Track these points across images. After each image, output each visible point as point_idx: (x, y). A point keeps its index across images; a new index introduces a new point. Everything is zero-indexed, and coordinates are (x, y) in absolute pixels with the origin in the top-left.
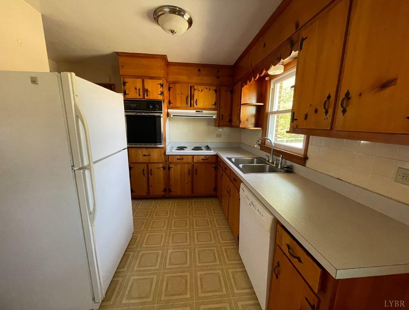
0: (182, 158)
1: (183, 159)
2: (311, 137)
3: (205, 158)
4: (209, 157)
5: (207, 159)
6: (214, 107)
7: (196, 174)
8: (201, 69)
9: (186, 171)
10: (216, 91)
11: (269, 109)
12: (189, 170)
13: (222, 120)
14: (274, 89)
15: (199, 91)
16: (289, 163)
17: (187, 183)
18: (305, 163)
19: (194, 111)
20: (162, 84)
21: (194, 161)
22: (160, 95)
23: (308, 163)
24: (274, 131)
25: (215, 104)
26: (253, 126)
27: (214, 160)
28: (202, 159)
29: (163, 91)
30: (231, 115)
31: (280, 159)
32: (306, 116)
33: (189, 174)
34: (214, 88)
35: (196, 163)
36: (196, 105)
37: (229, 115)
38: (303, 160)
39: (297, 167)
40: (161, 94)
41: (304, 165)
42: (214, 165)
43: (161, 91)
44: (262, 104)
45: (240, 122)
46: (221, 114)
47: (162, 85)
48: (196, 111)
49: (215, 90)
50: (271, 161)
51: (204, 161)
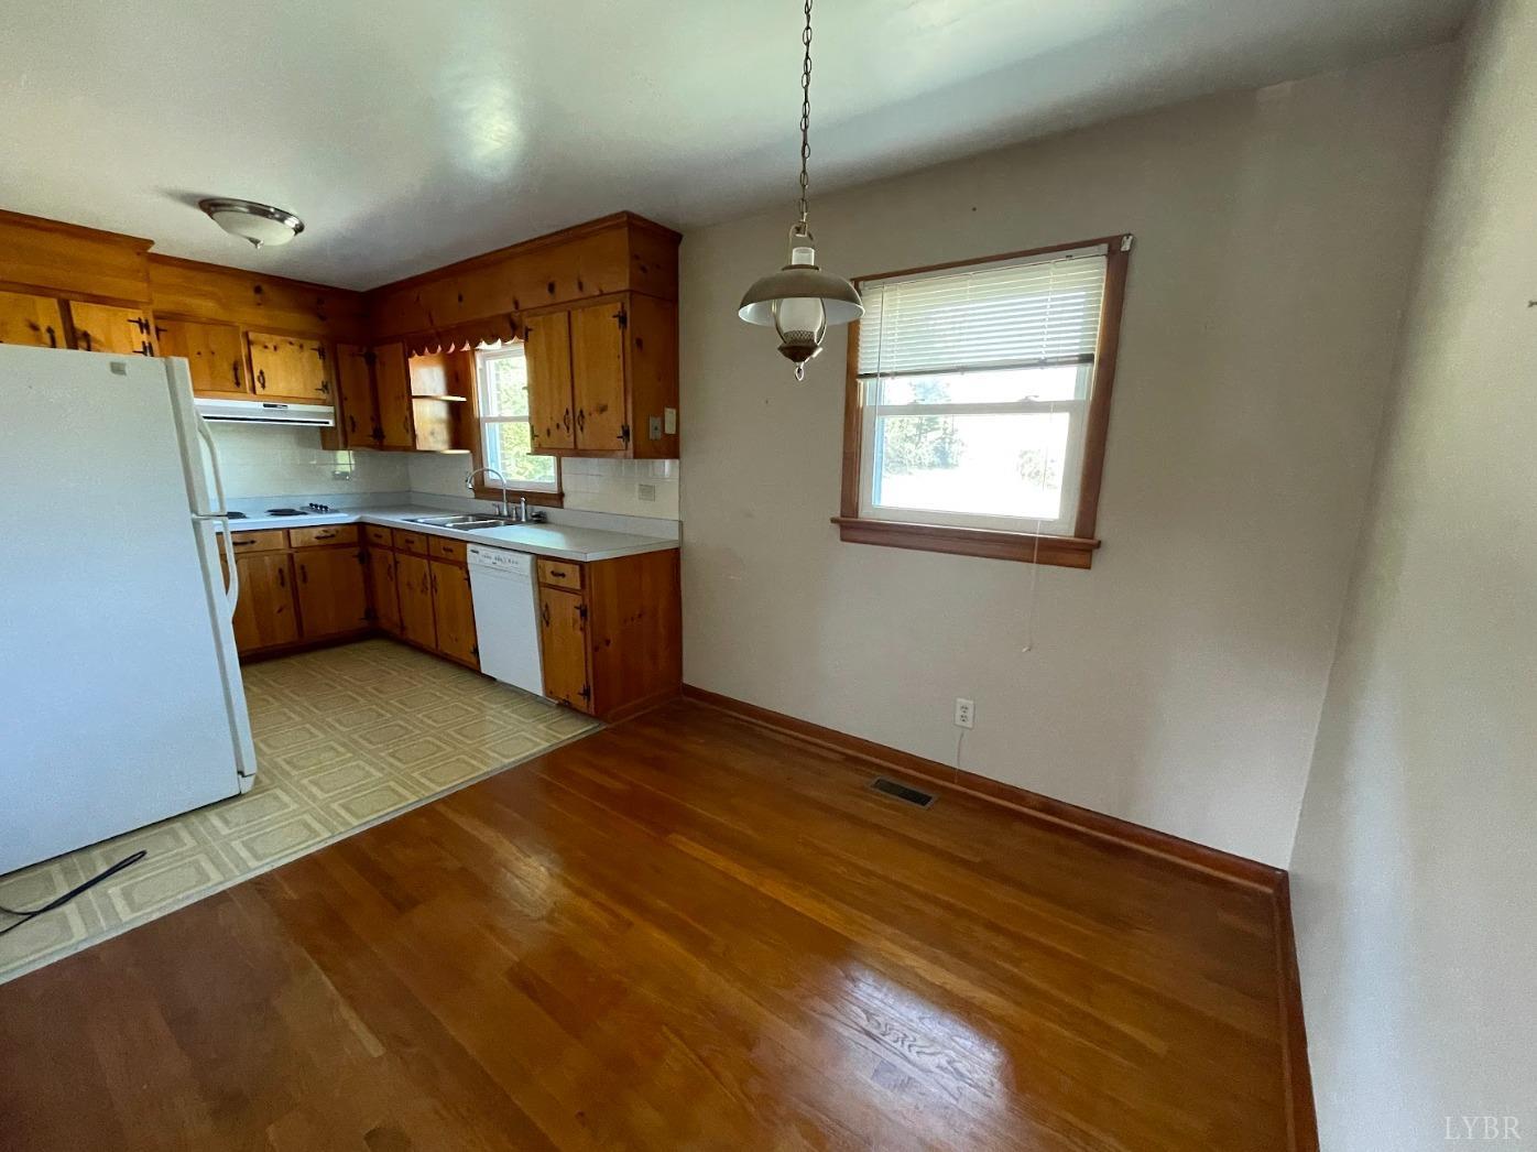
0: (251, 539)
1: (253, 542)
2: (563, 459)
3: (324, 534)
4: (337, 531)
5: (333, 536)
6: (323, 396)
7: (305, 580)
8: (265, 287)
9: (271, 575)
10: (322, 353)
11: (480, 410)
12: (281, 571)
13: (353, 431)
14: (483, 371)
15: (266, 347)
16: (538, 509)
17: (280, 611)
18: (562, 503)
19: (260, 405)
20: (143, 321)
21: (294, 544)
22: (143, 355)
23: (567, 502)
24: (499, 457)
25: (325, 387)
26: (446, 446)
27: (354, 537)
28: (318, 538)
29: (150, 344)
30: (377, 418)
31: (523, 504)
32: (549, 432)
33: (283, 584)
34: (316, 344)
35: (298, 549)
36: (263, 386)
37: (372, 419)
38: (558, 498)
39: (551, 512)
40: (144, 353)
41: (561, 506)
42: (356, 551)
43: (144, 343)
44: (464, 399)
45: (414, 436)
46: (347, 414)
47: (144, 326)
48: (265, 406)
49: (319, 350)
50: (505, 513)
51: (322, 542)
